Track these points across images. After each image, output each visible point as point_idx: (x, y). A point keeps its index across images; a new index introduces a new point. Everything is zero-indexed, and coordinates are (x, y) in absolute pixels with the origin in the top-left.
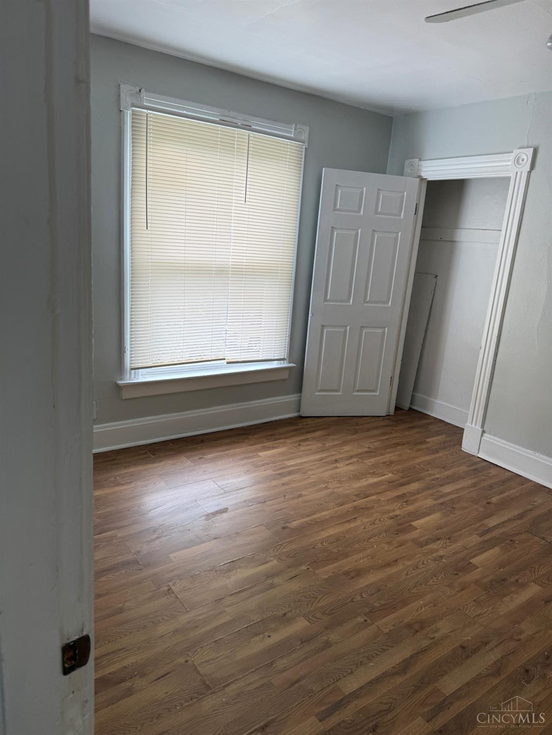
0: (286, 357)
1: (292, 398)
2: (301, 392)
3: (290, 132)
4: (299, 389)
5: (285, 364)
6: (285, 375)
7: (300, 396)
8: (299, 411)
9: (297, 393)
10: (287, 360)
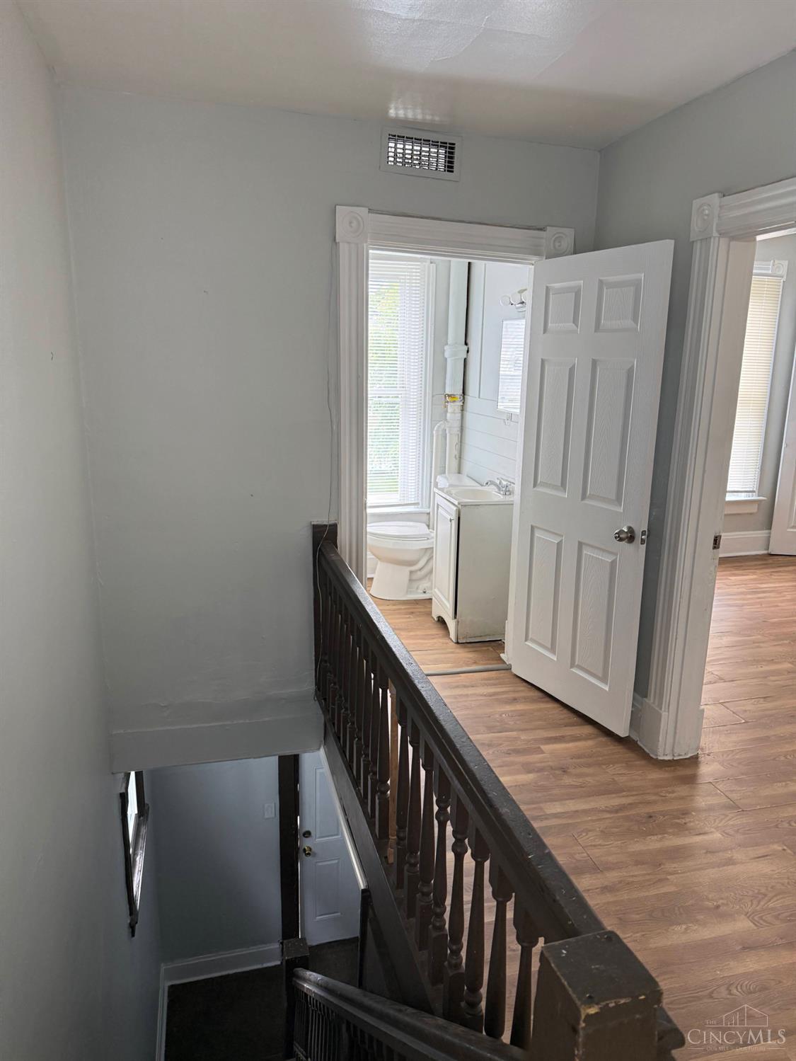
0: (755, 489)
1: (762, 534)
2: (770, 529)
3: (768, 269)
4: (769, 525)
5: (754, 497)
6: (754, 509)
7: (770, 533)
8: (768, 549)
9: (766, 529)
10: (757, 492)
